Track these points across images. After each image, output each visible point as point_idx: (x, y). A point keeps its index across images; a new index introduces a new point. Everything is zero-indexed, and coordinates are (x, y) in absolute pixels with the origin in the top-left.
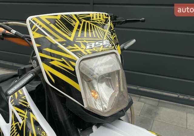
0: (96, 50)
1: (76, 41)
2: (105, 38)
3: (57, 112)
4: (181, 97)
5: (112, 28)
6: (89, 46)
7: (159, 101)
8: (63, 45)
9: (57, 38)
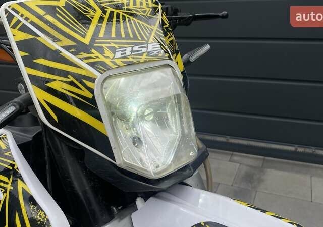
0: (134, 60)
1: (95, 45)
2: (151, 40)
3: (69, 177)
4: (300, 150)
5: (166, 24)
6: (121, 52)
7: (264, 159)
8: (70, 51)
9: (59, 41)
